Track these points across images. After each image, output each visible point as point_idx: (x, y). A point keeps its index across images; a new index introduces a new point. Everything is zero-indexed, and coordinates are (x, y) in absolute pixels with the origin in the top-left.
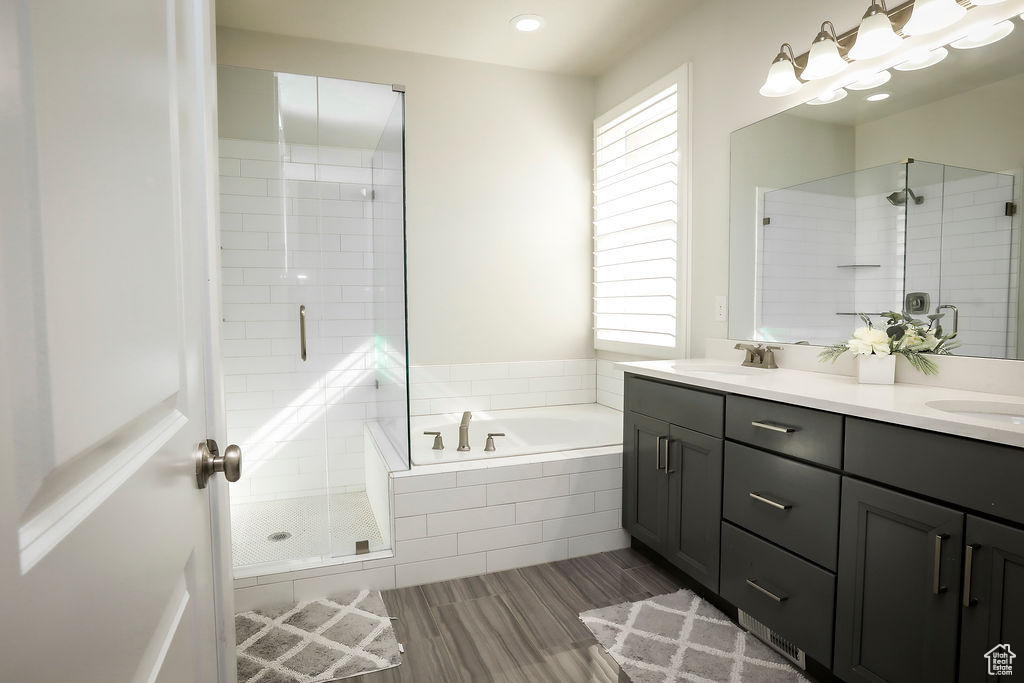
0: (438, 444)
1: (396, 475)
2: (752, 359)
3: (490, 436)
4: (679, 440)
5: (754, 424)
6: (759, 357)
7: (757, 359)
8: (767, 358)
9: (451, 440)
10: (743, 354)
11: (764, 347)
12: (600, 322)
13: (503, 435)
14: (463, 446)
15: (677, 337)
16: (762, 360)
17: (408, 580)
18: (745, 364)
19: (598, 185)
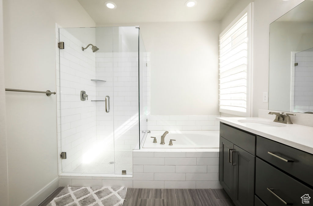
0: (155, 141)
1: (134, 151)
2: (279, 118)
3: (171, 140)
4: (238, 152)
5: (269, 153)
6: (282, 118)
7: (281, 119)
8: (287, 119)
9: (159, 140)
10: (274, 117)
11: (285, 114)
12: (222, 103)
13: (175, 140)
14: (162, 143)
15: (247, 109)
16: (283, 119)
17: (137, 186)
18: (275, 121)
19: (220, 56)
